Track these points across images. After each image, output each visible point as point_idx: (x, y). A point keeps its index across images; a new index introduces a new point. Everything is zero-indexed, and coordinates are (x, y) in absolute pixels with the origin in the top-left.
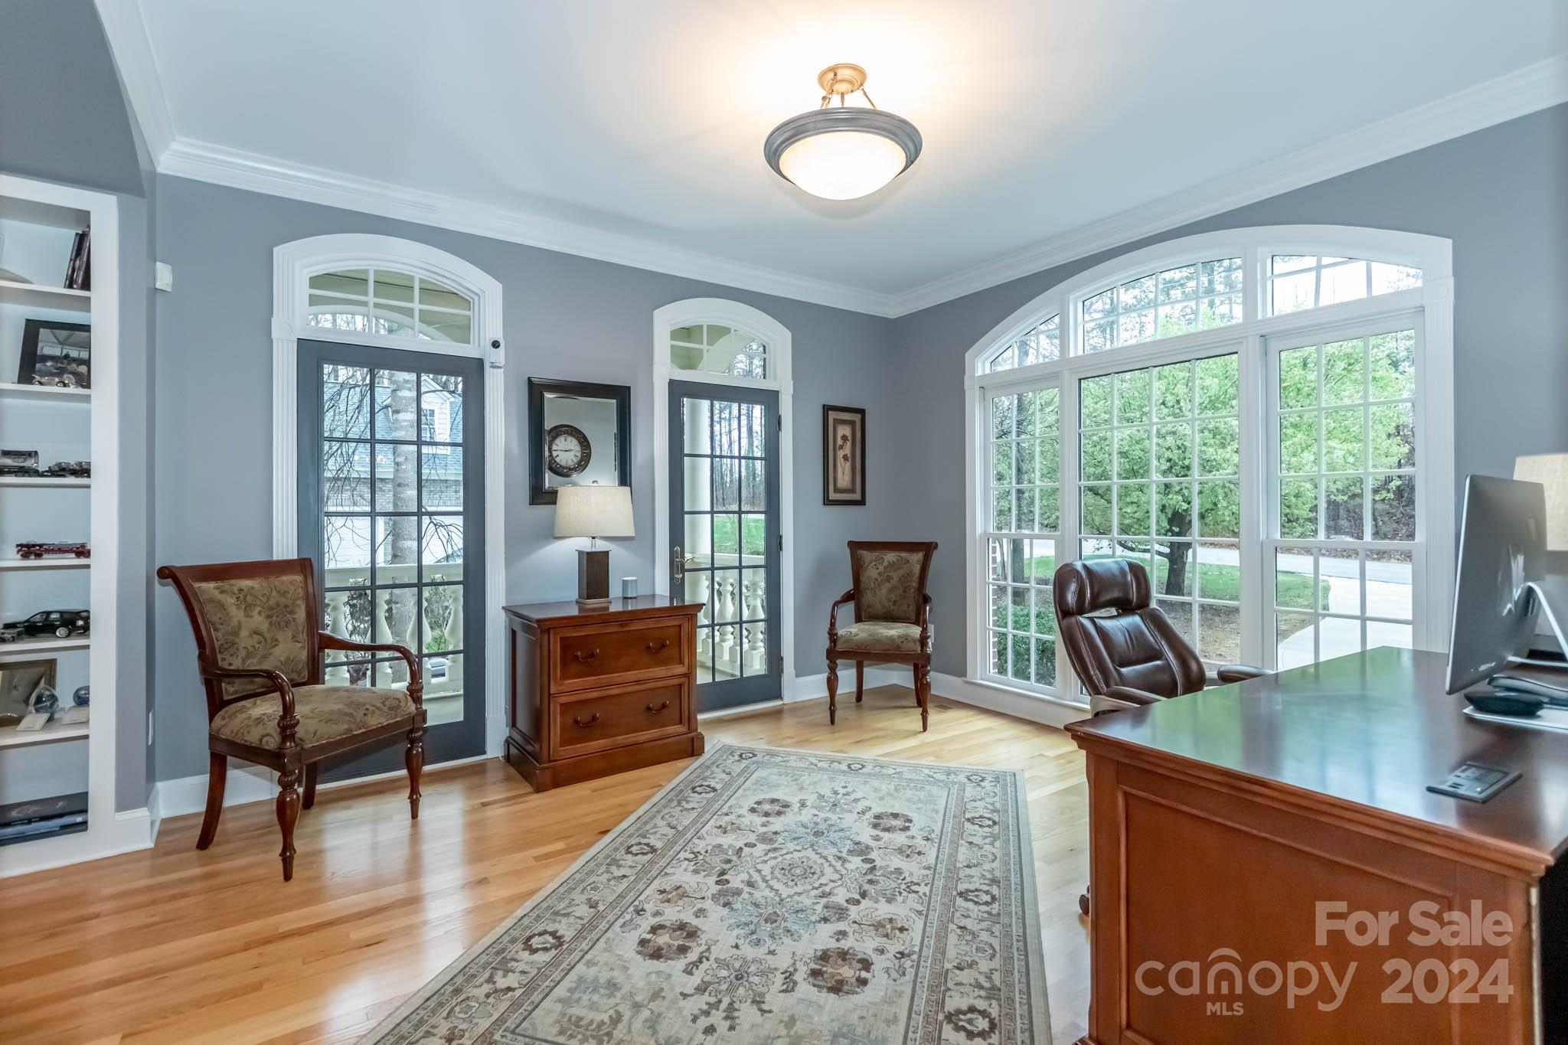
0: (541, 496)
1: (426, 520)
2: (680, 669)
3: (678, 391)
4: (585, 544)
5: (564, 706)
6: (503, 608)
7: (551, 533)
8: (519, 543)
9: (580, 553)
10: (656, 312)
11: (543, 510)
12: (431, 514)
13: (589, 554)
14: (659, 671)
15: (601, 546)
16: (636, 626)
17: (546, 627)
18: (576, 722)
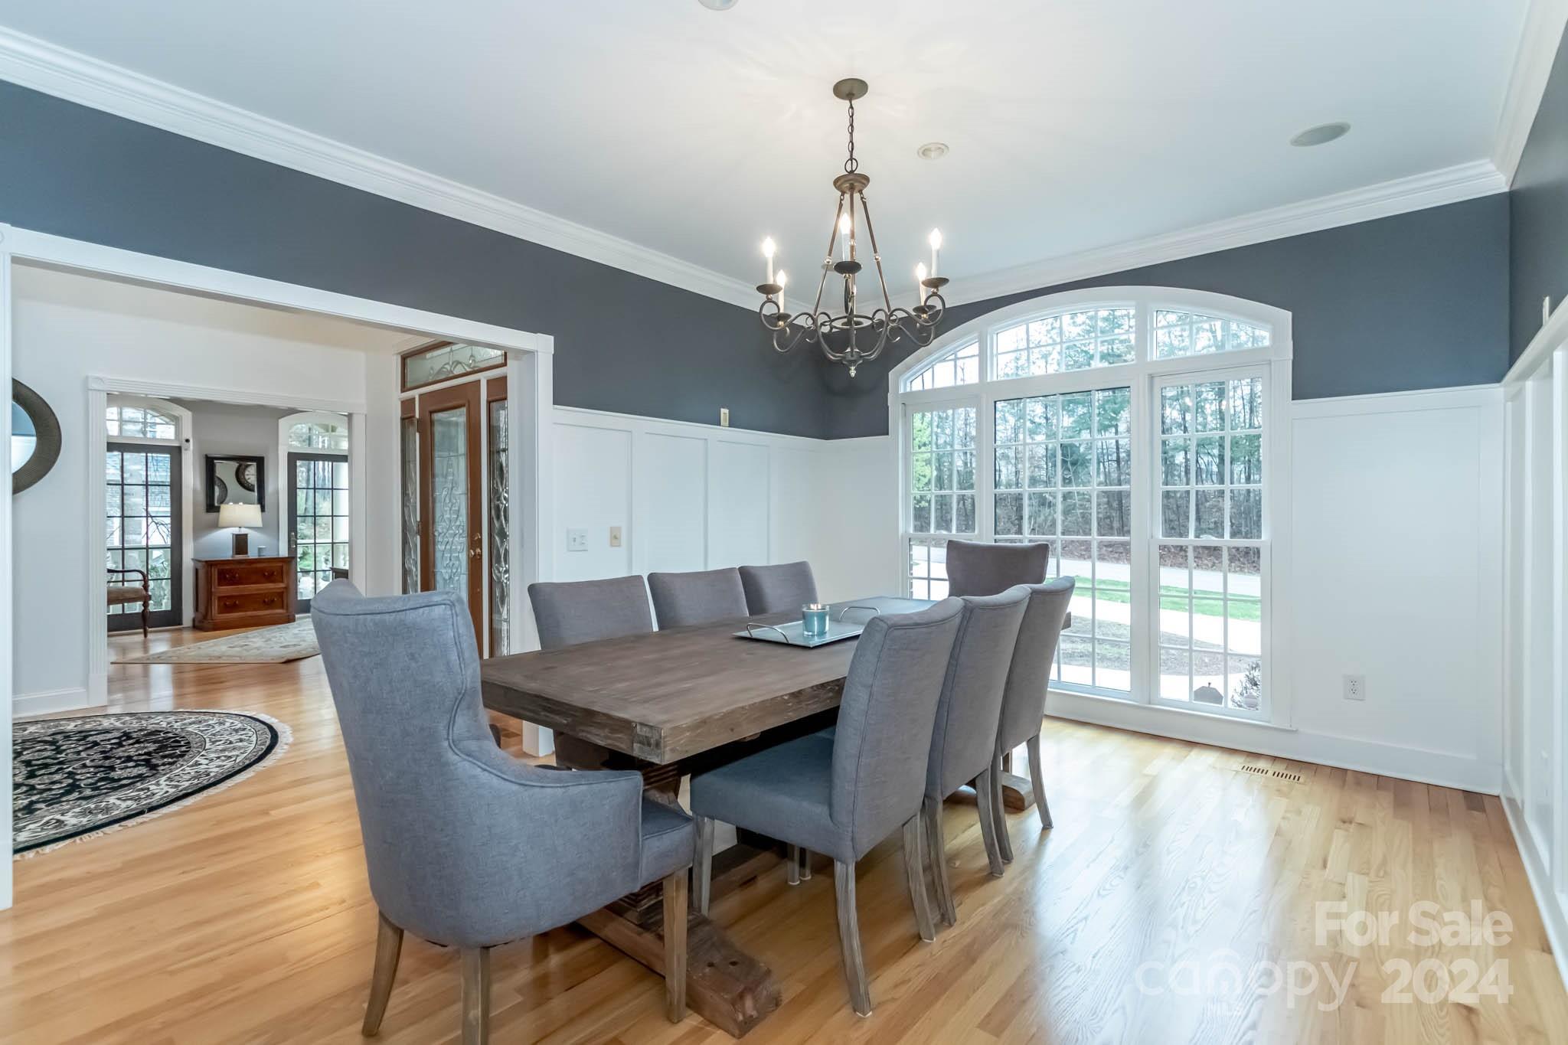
0: (212, 507)
1: (150, 519)
2: (282, 585)
3: (293, 458)
4: (236, 531)
5: (220, 598)
6: (193, 559)
7: (216, 526)
8: (200, 530)
9: (233, 534)
10: (280, 420)
11: (213, 515)
12: (152, 517)
13: (237, 535)
14: (271, 586)
15: (244, 531)
16: (259, 565)
17: (210, 564)
18: (225, 604)
